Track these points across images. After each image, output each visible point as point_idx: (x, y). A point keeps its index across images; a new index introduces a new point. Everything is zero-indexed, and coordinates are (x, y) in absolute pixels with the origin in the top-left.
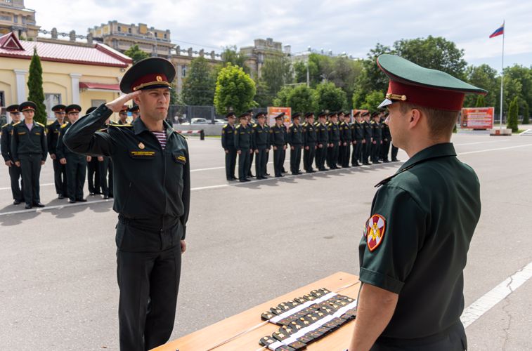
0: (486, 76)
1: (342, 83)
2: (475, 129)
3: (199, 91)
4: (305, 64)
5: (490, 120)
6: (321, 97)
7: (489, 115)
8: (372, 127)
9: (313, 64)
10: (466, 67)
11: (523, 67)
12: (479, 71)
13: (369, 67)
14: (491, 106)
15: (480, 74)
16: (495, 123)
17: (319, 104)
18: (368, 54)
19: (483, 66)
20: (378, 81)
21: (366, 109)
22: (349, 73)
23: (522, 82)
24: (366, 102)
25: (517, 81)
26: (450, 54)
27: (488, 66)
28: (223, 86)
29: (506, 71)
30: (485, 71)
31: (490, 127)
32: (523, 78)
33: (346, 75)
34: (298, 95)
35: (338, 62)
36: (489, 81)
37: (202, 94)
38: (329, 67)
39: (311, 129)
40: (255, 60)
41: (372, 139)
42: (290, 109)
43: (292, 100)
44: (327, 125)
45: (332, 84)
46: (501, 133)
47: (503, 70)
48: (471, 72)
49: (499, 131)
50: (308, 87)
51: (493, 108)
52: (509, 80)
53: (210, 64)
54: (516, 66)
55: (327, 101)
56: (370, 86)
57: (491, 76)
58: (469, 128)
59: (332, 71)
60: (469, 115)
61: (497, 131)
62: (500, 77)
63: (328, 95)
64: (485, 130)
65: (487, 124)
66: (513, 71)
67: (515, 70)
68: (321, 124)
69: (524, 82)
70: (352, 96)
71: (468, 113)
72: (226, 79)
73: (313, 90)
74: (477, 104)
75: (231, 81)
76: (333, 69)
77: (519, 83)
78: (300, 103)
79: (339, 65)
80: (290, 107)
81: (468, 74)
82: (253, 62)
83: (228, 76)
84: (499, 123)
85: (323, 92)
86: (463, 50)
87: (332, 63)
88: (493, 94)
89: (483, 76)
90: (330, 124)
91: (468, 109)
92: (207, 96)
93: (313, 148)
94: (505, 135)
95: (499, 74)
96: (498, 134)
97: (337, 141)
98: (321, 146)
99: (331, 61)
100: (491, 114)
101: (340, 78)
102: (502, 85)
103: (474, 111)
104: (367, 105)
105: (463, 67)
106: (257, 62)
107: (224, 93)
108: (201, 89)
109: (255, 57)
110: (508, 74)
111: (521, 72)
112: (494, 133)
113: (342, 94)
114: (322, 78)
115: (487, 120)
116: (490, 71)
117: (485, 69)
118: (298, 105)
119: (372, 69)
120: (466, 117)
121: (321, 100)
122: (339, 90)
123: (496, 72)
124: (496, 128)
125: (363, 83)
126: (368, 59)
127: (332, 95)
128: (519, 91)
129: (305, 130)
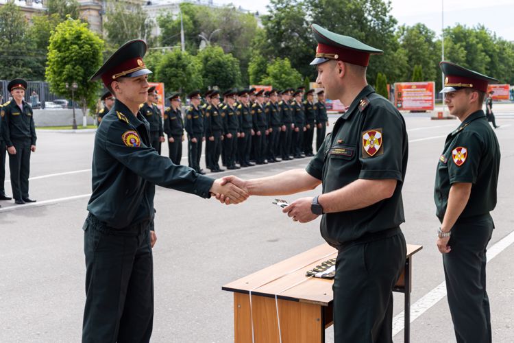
0: (422, 39)
1: (229, 46)
2: (413, 111)
3: (11, 58)
4: (175, 18)
5: (430, 98)
6: (205, 68)
7: (429, 93)
8: (292, 109)
9: (187, 17)
10: (396, 26)
11: (467, 28)
12: (414, 33)
13: (270, 25)
14: (431, 80)
15: (415, 36)
16: (437, 103)
17: (203, 77)
18: (268, 7)
19: (419, 26)
20: (283, 45)
21: (269, 85)
22: (239, 31)
23: (466, 48)
24: (268, 75)
25: (461, 46)
26: (374, 9)
27: (424, 25)
28: (59, 51)
29: (447, 32)
30: (421, 33)
31: (431, 108)
32: (467, 43)
33: (235, 34)
34: (170, 65)
35: (224, 16)
36: (426, 46)
37: (15, 63)
38: (209, 22)
39: (215, 112)
40: (98, 10)
41: (293, 125)
42: (162, 85)
43: (163, 72)
44: (236, 107)
45: (219, 49)
46: (444, 115)
47: (443, 31)
48: (403, 34)
49: (442, 113)
50: (184, 52)
51: (434, 83)
52: (450, 44)
53: (27, 15)
54: (459, 26)
55: (213, 73)
56: (272, 52)
57: (428, 40)
58: (405, 109)
59: (214, 28)
60: (405, 92)
61: (439, 113)
62: (439, 41)
63: (214, 65)
64: (425, 112)
65: (427, 105)
66: (454, 33)
67: (457, 31)
68: (228, 106)
69: (468, 47)
70: (247, 66)
71: (403, 90)
72: (65, 40)
73: (192, 57)
74: (413, 77)
75: (72, 43)
76: (216, 25)
77: (463, 48)
78: (176, 76)
79: (225, 19)
80: (161, 82)
81: (399, 37)
82: (94, 13)
83: (67, 36)
84: (441, 102)
85: (206, 59)
86: (390, 3)
87: (214, 16)
88: (432, 64)
89: (418, 39)
90: (240, 106)
91: (403, 84)
92: (23, 66)
93: (219, 139)
94: (449, 118)
95: (438, 37)
96: (440, 117)
97: (249, 129)
98: (230, 135)
99: (213, 14)
100: (431, 91)
101: (227, 39)
102: (443, 51)
103: (410, 87)
104: (270, 79)
105: (392, 26)
106: (101, 13)
107: (62, 63)
108: (14, 54)
109: (97, 4)
110: (449, 37)
111: (465, 34)
112: (436, 116)
113: (232, 62)
114: (201, 39)
115: (427, 98)
116: (426, 33)
117: (420, 29)
118: (173, 80)
119: (273, 28)
120: (400, 95)
121: (204, 72)
122: (229, 57)
123: (434, 33)
124: (438, 109)
125: (263, 48)
126: (269, 14)
127: (220, 65)
128: (463, 59)
129: (208, 115)
